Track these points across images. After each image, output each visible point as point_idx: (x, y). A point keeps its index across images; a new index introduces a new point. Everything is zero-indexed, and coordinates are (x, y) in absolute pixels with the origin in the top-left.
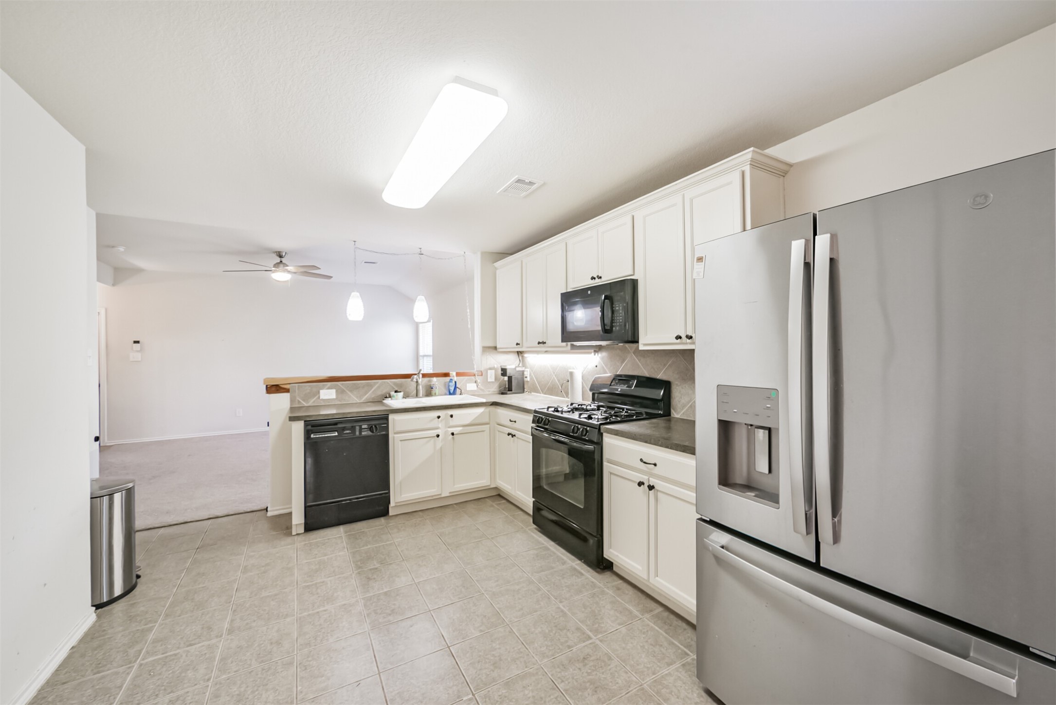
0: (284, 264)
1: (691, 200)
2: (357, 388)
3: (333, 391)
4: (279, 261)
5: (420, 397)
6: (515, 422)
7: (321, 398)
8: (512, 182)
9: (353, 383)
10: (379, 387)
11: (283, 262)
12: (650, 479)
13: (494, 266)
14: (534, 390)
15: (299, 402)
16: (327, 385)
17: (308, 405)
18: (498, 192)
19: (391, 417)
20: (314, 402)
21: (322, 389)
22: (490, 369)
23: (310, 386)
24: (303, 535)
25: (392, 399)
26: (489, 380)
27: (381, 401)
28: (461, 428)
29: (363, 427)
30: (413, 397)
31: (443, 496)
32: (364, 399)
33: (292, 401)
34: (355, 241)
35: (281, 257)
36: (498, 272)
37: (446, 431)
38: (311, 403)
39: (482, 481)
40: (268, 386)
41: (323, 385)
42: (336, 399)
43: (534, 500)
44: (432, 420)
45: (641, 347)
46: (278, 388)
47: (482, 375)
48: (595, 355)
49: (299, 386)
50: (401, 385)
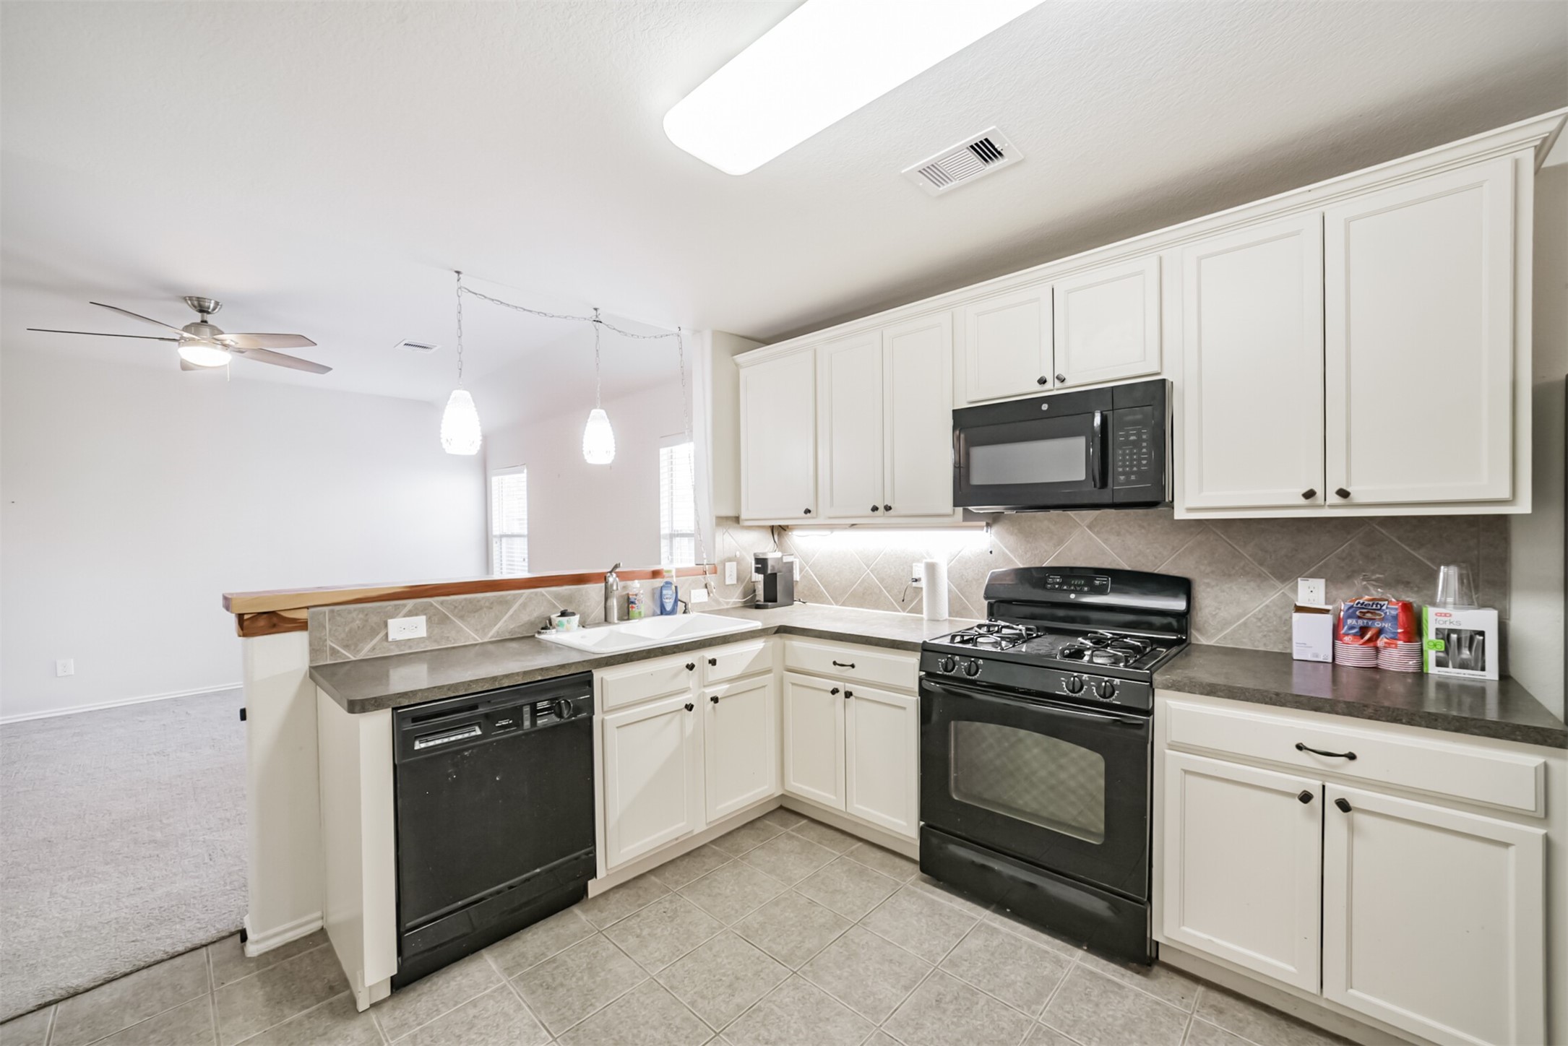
0: (212, 327)
1: (1348, 222)
2: (476, 609)
3: (422, 619)
4: (199, 321)
5: (614, 624)
6: (853, 666)
7: (390, 639)
8: (961, 145)
9: (465, 599)
10: (524, 606)
11: (210, 322)
12: (1328, 785)
13: (733, 360)
14: (817, 597)
15: (334, 651)
16: (405, 606)
17: (358, 658)
18: (903, 171)
19: (598, 675)
20: (373, 649)
21: (392, 617)
22: (730, 560)
23: (362, 610)
24: (390, 1003)
25: (557, 631)
26: (728, 582)
27: (533, 636)
28: (726, 686)
29: (540, 706)
30: (598, 624)
31: (695, 833)
32: (491, 634)
33: (314, 650)
34: (458, 272)
35: (203, 310)
36: (743, 373)
37: (700, 695)
38: (365, 652)
39: (762, 789)
40: (246, 617)
41: (397, 607)
42: (429, 637)
43: (922, 823)
44: (676, 675)
45: (1180, 514)
46: (275, 620)
47: (715, 573)
48: (987, 531)
49: (332, 611)
50: (569, 599)
